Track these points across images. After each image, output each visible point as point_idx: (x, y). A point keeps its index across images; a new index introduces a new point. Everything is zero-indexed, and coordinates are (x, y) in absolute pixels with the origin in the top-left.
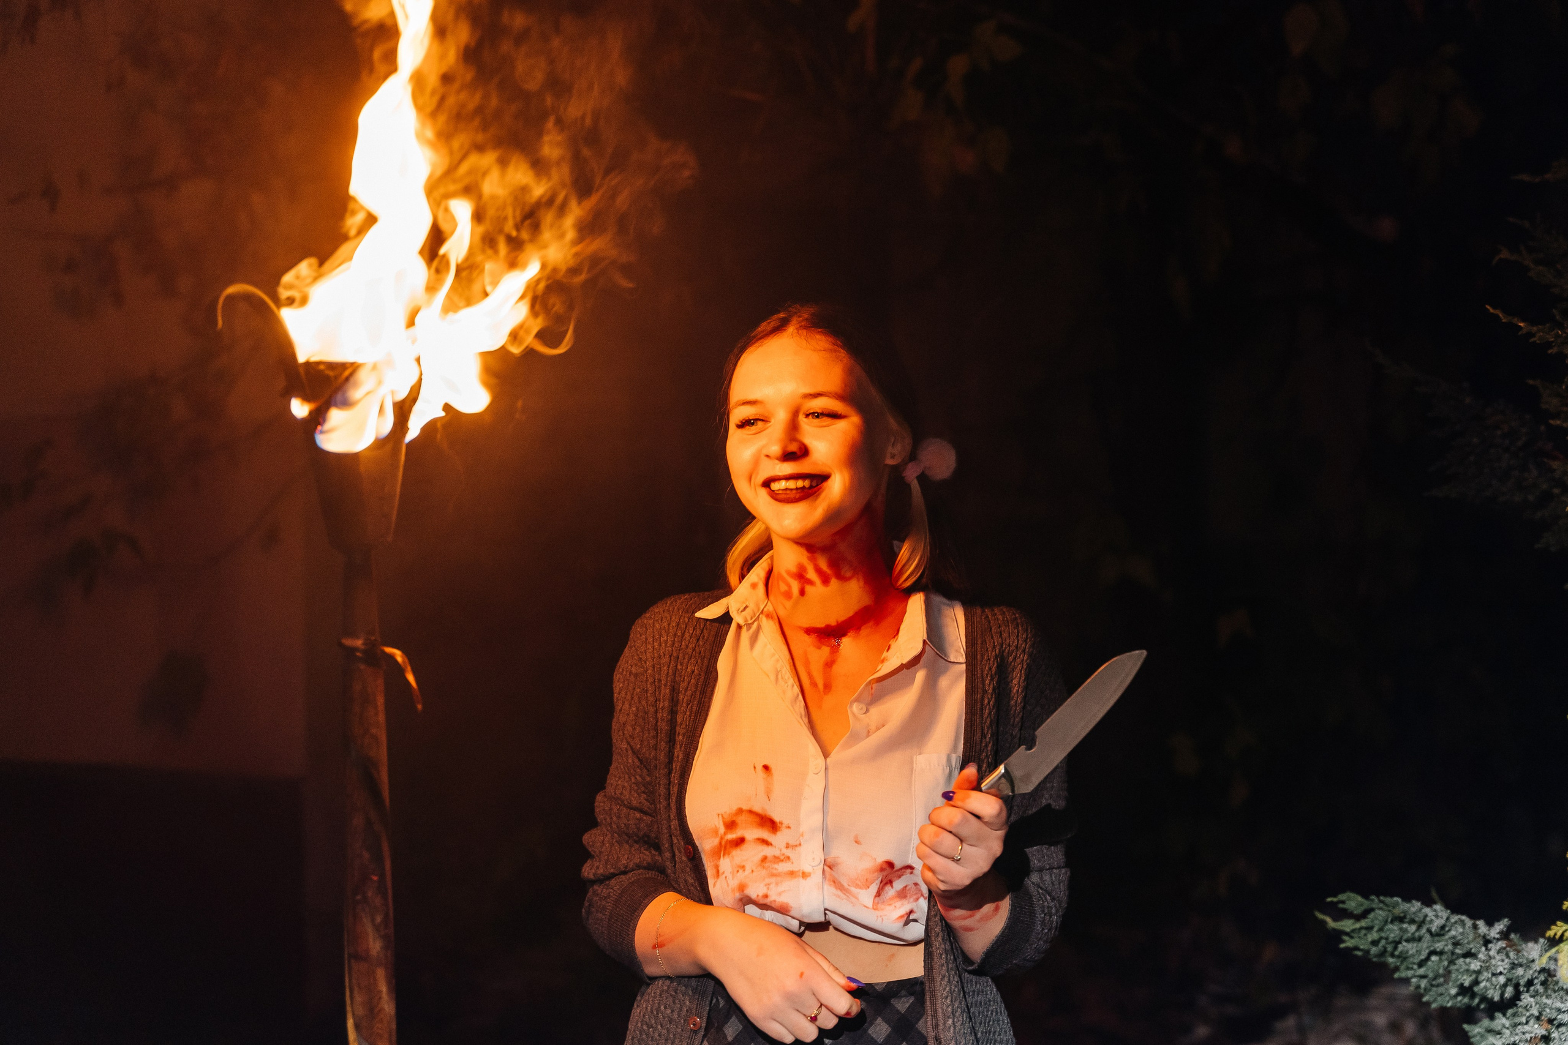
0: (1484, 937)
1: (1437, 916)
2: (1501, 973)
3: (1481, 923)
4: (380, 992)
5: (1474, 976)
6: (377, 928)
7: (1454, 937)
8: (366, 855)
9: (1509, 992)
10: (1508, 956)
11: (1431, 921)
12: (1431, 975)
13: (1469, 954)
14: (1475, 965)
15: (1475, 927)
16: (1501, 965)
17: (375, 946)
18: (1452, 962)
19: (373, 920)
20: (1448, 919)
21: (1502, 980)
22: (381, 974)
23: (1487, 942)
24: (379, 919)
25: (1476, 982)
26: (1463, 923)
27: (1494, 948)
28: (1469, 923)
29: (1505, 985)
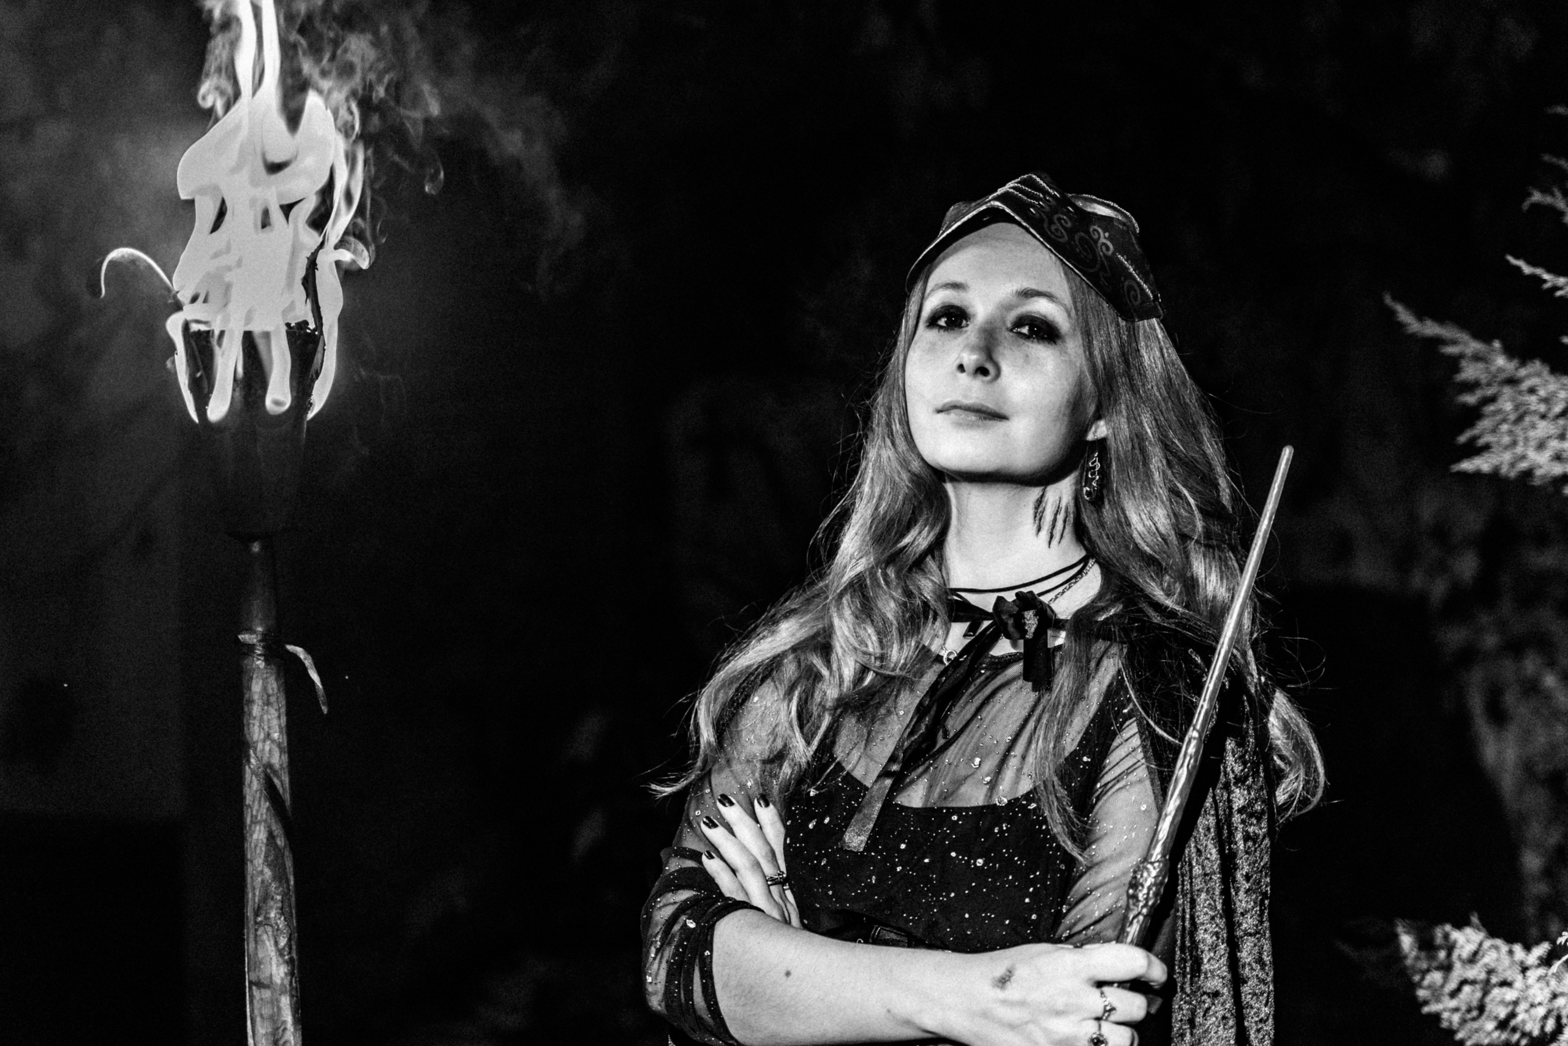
0: (1522, 963)
1: (1468, 941)
2: (1540, 1004)
3: (1518, 949)
4: (284, 1022)
5: (1510, 1008)
6: (280, 953)
7: (1486, 965)
8: (268, 873)
9: (1550, 1025)
10: (1548, 984)
11: (1462, 947)
12: (1464, 1008)
13: (1505, 983)
14: (1510, 995)
15: (1511, 952)
16: (1540, 993)
17: (277, 970)
18: (1486, 993)
19: (276, 943)
20: (1480, 945)
21: (1541, 1011)
22: (285, 1001)
23: (1524, 969)
24: (283, 942)
25: (1512, 1015)
26: (1497, 948)
27: (1533, 975)
28: (1504, 948)
29: (1545, 1018)
